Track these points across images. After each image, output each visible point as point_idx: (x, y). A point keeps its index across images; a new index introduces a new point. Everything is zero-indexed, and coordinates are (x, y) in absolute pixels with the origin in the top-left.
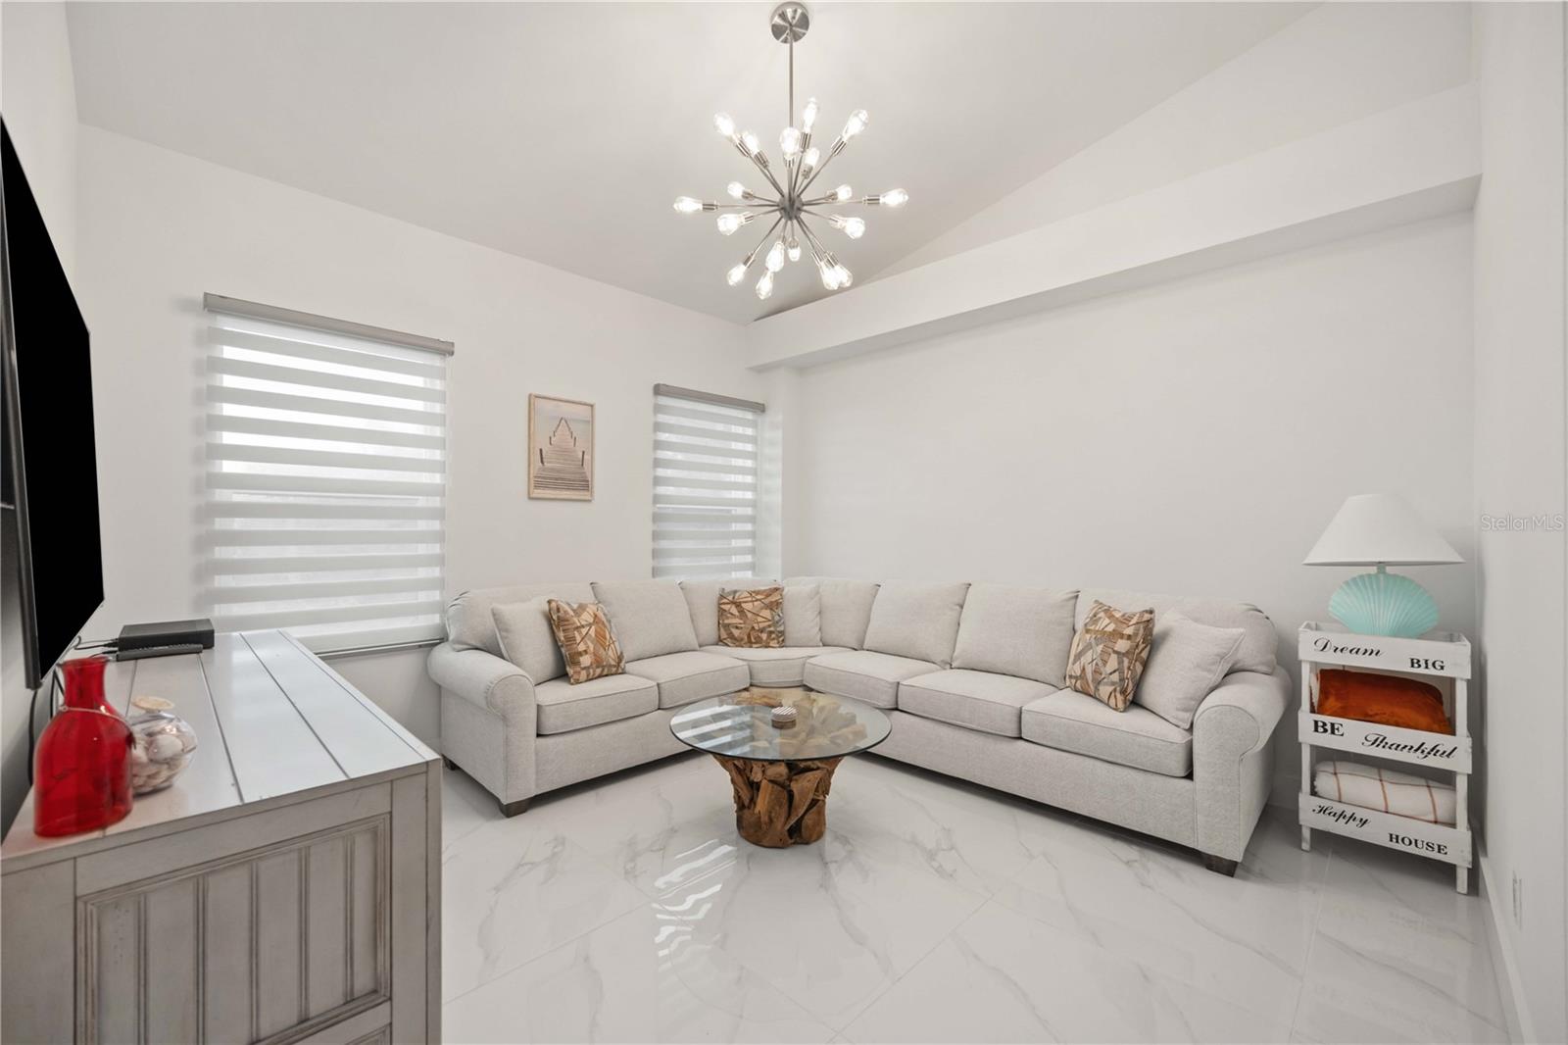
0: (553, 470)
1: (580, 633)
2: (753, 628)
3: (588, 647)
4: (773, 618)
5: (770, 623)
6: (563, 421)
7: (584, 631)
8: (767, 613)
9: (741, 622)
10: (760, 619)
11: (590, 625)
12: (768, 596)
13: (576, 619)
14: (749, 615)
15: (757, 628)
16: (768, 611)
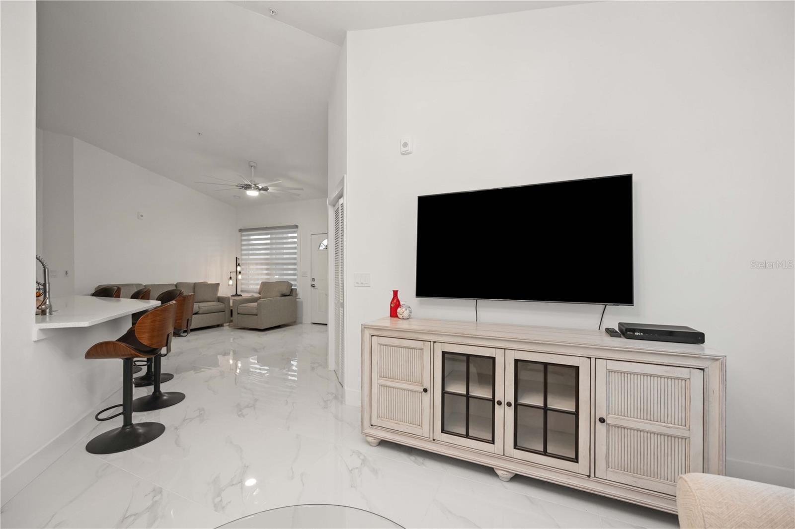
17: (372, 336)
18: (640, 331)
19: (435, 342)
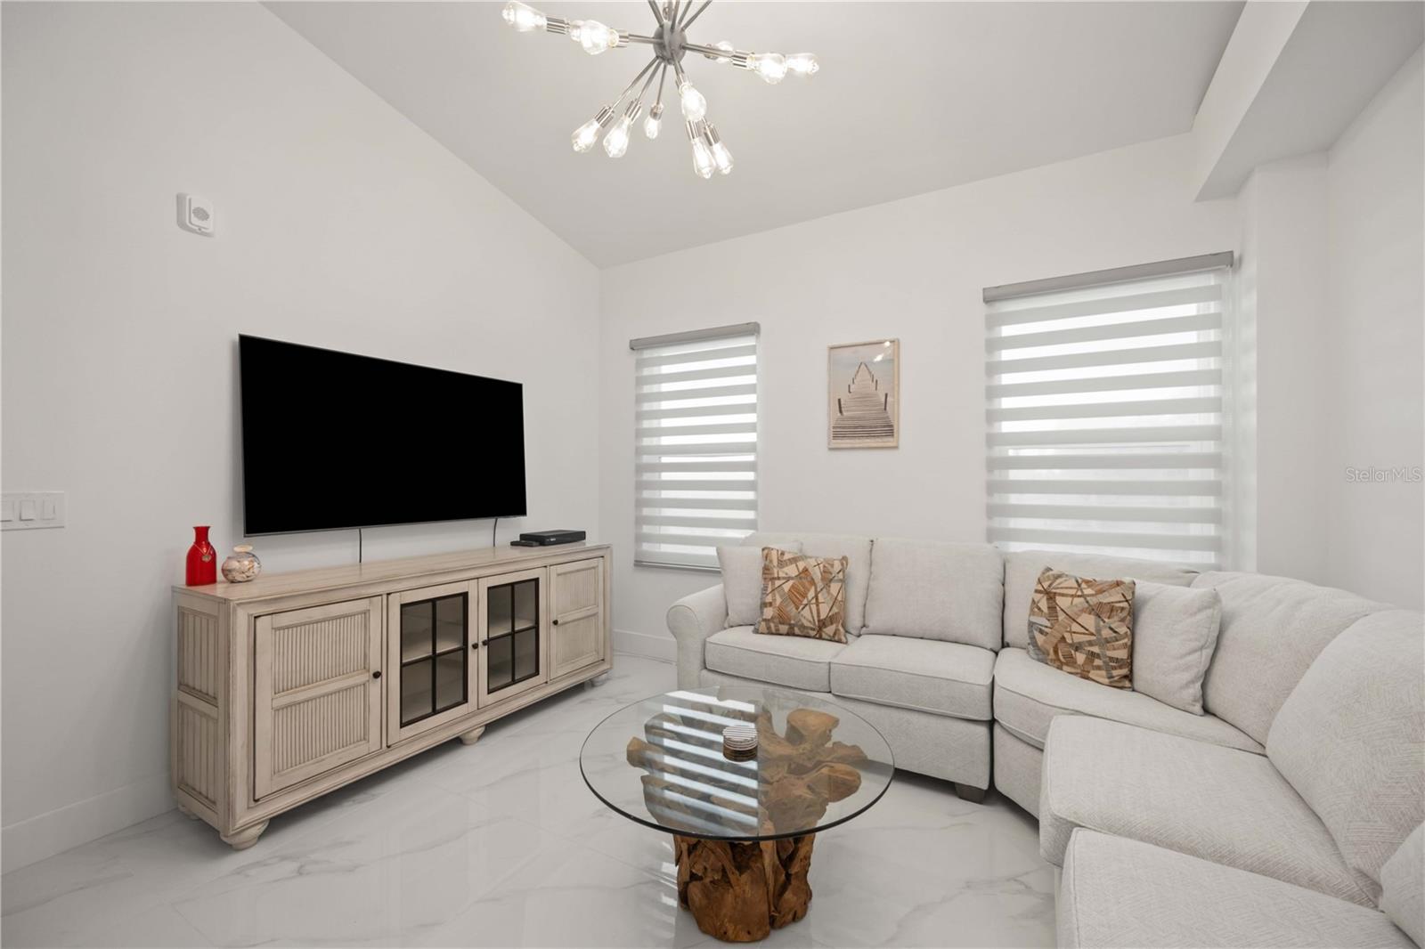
0: (852, 418)
1: (773, 584)
2: (1063, 638)
3: (775, 600)
4: (1099, 631)
5: (1093, 638)
6: (863, 366)
7: (777, 583)
8: (1089, 621)
9: (1048, 624)
10: (1075, 627)
11: (788, 579)
12: (1101, 592)
13: (775, 570)
14: (1062, 616)
15: (1069, 641)
16: (1092, 617)
17: (256, 617)
18: (553, 536)
19: (388, 594)
